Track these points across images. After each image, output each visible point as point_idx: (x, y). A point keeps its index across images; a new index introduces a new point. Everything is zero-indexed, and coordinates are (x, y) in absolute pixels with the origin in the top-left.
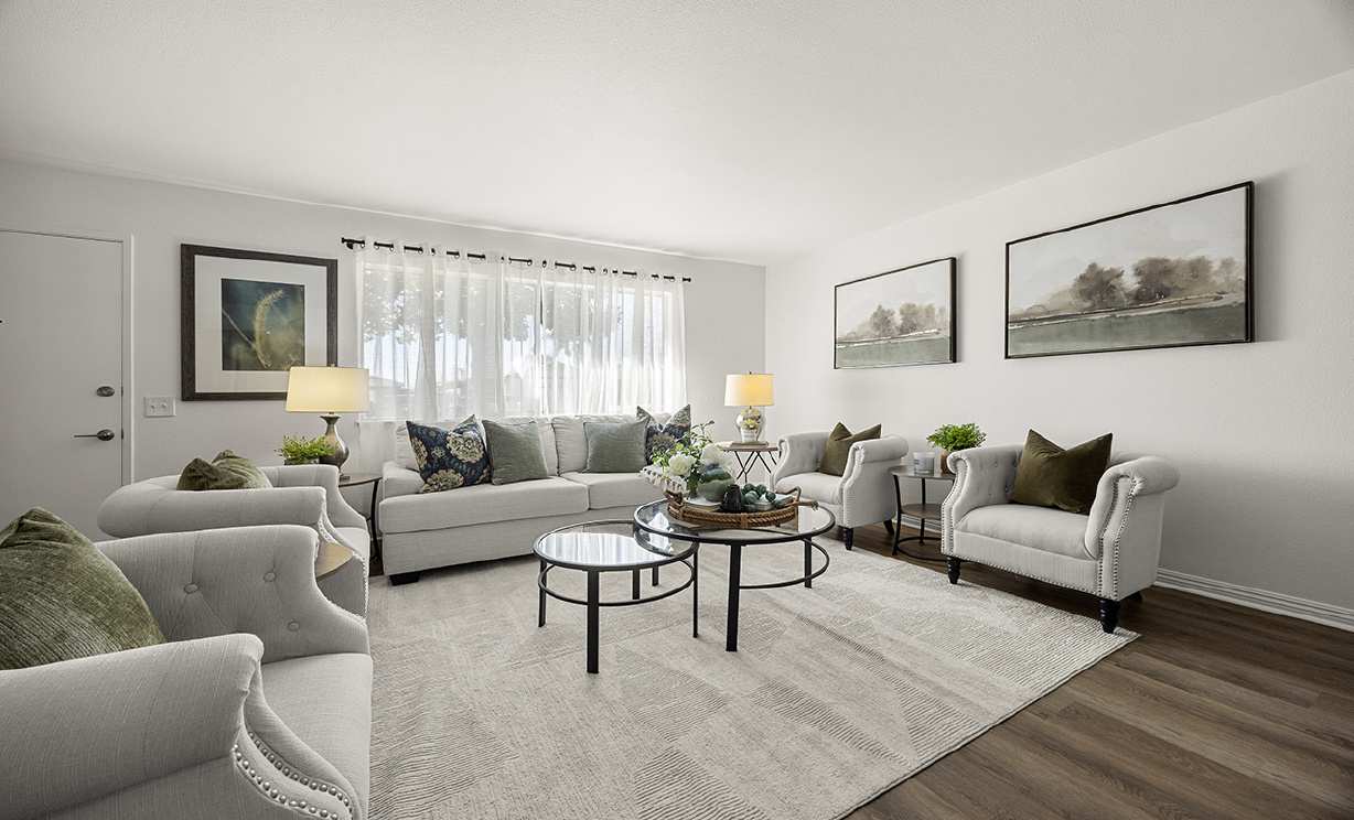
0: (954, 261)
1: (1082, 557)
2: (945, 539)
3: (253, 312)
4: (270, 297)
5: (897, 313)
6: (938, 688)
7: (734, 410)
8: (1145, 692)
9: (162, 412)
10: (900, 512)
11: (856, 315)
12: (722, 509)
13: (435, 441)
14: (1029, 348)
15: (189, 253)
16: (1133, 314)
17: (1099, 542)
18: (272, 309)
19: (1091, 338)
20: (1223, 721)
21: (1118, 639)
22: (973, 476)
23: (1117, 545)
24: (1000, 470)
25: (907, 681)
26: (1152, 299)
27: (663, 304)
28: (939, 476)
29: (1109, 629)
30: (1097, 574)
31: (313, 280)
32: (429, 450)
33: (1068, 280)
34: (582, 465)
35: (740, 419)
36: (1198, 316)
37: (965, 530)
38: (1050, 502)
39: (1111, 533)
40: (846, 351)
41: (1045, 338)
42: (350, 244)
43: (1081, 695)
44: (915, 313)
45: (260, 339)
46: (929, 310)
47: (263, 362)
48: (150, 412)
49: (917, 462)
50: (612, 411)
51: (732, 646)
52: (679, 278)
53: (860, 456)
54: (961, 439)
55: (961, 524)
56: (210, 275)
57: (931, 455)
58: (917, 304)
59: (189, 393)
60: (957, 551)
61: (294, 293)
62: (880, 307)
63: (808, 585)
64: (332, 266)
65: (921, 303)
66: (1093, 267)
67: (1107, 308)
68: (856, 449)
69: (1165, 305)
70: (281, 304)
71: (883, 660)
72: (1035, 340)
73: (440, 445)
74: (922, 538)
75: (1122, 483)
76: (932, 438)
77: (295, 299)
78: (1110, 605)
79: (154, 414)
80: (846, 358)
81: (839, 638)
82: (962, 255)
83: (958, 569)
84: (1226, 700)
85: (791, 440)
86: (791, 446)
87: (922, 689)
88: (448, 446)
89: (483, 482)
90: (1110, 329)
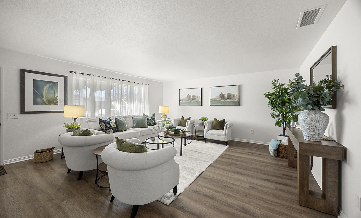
0: (201, 88)
1: (223, 136)
2: (204, 136)
3: (43, 89)
4: (48, 85)
5: (192, 96)
6: (211, 155)
7: (161, 114)
8: (231, 151)
9: (14, 118)
10: (195, 132)
11: (184, 96)
12: (176, 133)
13: (107, 123)
14: (213, 105)
15: (23, 72)
16: (227, 101)
17: (225, 134)
18: (48, 88)
19: (221, 104)
20: (239, 153)
21: (228, 146)
22: (208, 126)
23: (227, 134)
24: (211, 124)
25: (207, 155)
26: (229, 99)
27: (144, 90)
28: (201, 126)
29: (226, 146)
30: (225, 138)
31: (61, 81)
32: (106, 125)
33: (219, 95)
34: (133, 127)
35: (162, 116)
36: (234, 102)
37: (207, 134)
38: (218, 129)
39: (226, 132)
40: (181, 102)
41: (215, 103)
42: (71, 72)
43: (225, 153)
44: (195, 97)
45: (45, 96)
46: (198, 96)
47: (46, 103)
48: (10, 117)
49: (198, 123)
50: (138, 114)
51: (181, 155)
52: (147, 84)
53: (189, 123)
54: (205, 120)
55: (207, 133)
56: (29, 79)
57: (200, 122)
58: (195, 95)
59: (23, 111)
60: (206, 138)
61: (55, 84)
62: (188, 95)
63: (185, 145)
64: (66, 78)
65: (196, 95)
66: (222, 93)
67: (223, 99)
68: (188, 121)
69: (230, 100)
70: (51, 87)
71: (202, 153)
72: (214, 103)
73: (108, 124)
74: (198, 137)
75: (227, 126)
76: (200, 119)
77: (55, 86)
78: (227, 142)
79: (11, 118)
80: (182, 103)
81: (195, 151)
82: (203, 88)
83: (206, 140)
84: (238, 151)
85: (174, 120)
86: (174, 121)
87: (209, 155)
88: (110, 124)
89: (116, 132)
90: (224, 102)
